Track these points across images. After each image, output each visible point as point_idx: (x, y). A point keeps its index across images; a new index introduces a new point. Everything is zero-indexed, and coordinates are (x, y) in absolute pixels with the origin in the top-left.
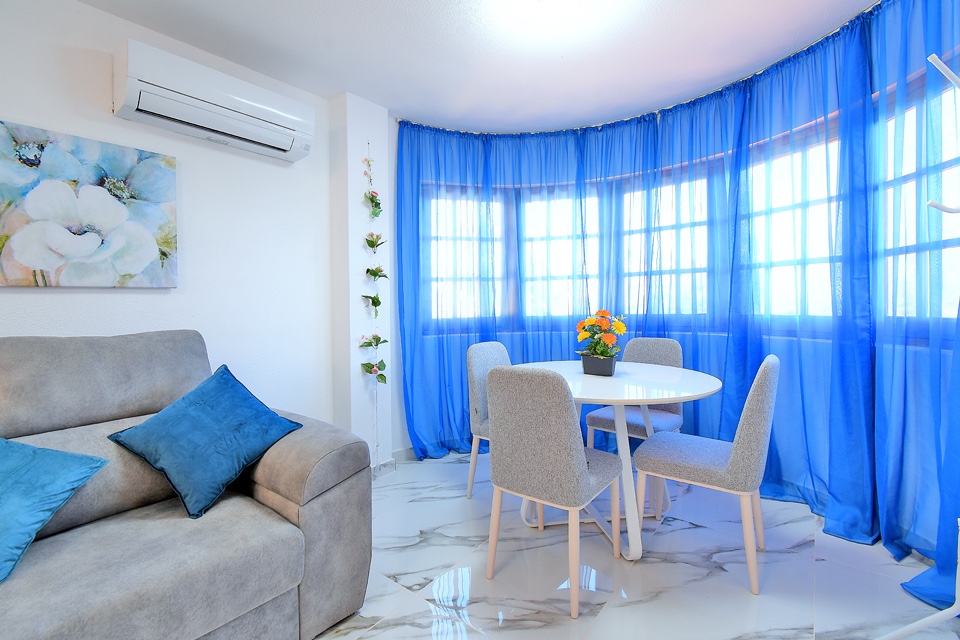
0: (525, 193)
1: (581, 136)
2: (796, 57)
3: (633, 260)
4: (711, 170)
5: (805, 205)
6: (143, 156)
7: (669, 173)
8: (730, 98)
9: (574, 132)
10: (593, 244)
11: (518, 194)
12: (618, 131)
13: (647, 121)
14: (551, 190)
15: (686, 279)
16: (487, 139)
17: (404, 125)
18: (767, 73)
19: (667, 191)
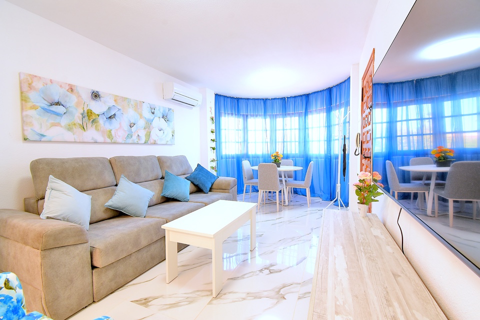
0: (249, 116)
1: (265, 100)
2: (318, 92)
3: (279, 138)
4: (300, 115)
5: (320, 127)
6: (169, 109)
7: (289, 114)
8: (304, 97)
9: (263, 99)
10: (269, 133)
11: (247, 116)
12: (275, 100)
13: (283, 99)
14: (257, 116)
15: (293, 144)
16: (238, 99)
17: (216, 95)
18: (312, 93)
19: (288, 119)
